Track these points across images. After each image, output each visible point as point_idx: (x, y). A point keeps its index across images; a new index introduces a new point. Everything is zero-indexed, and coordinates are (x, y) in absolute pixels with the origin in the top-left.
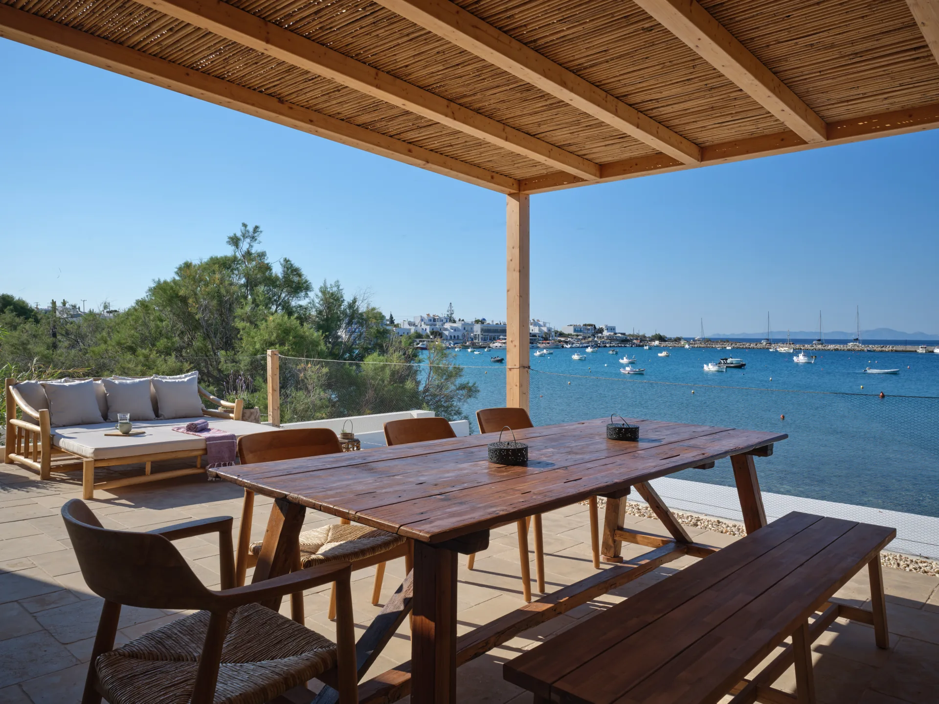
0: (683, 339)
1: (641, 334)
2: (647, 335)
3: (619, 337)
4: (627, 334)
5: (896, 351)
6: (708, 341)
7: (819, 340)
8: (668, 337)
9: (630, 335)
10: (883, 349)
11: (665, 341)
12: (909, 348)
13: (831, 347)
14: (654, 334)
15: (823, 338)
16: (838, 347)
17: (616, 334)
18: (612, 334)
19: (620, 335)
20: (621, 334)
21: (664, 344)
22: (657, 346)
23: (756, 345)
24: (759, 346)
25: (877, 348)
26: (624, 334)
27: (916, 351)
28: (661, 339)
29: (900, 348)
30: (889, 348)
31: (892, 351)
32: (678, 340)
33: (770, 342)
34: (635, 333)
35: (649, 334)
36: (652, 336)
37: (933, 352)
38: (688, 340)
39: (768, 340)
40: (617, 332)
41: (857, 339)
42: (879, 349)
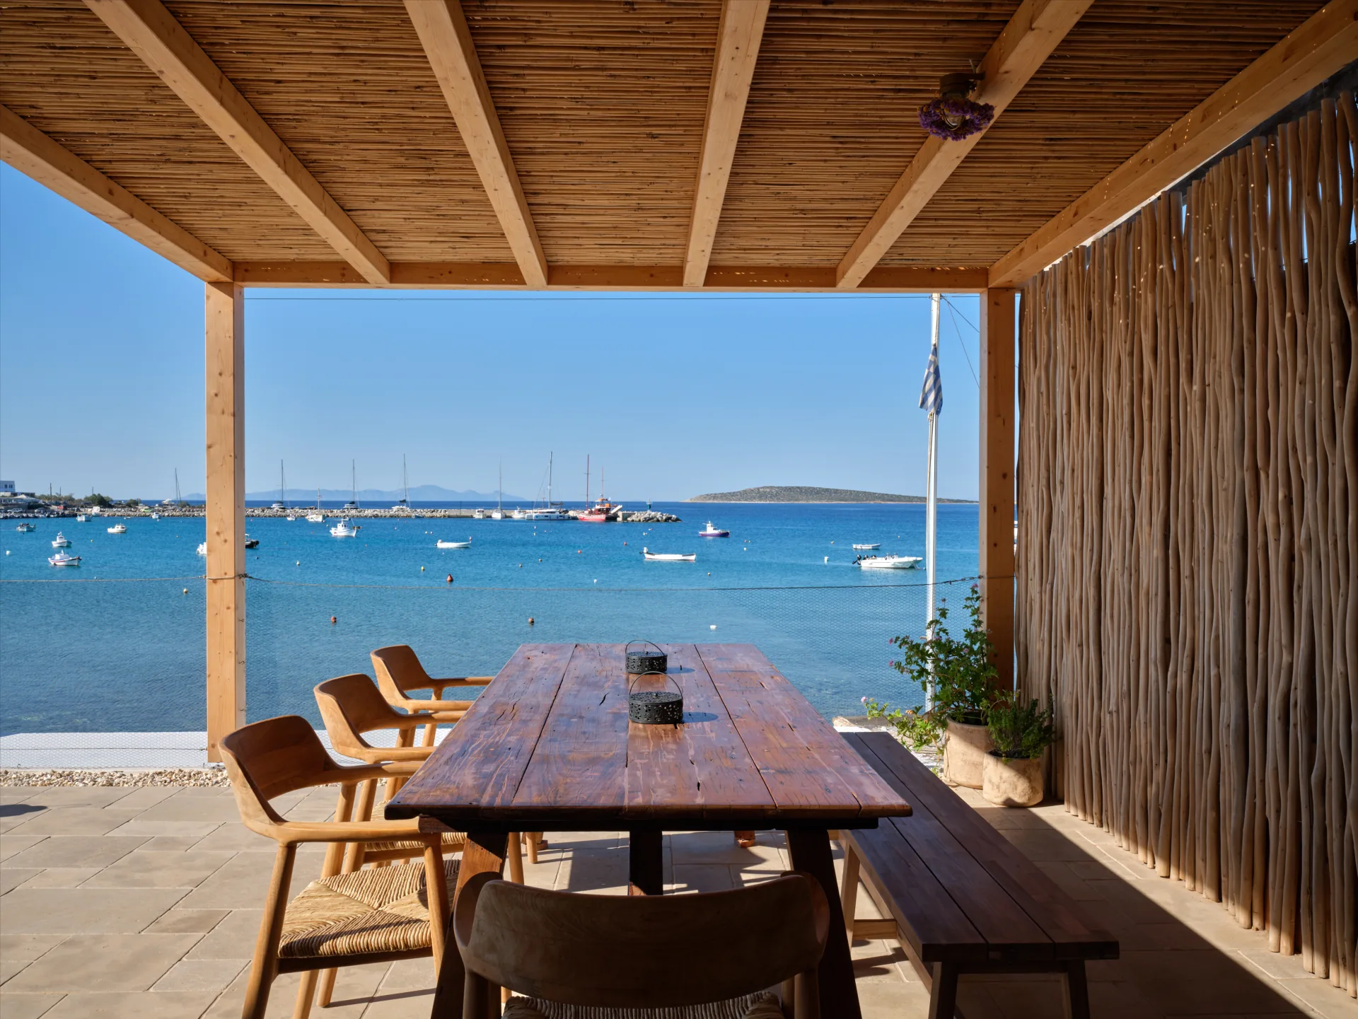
0: (141, 502)
1: (65, 494)
2: (76, 497)
3: (22, 500)
4: (38, 494)
5: (449, 517)
6: (184, 506)
7: (353, 503)
8: (114, 499)
9: (42, 497)
10: (434, 514)
11: (111, 507)
12: (464, 512)
13: (369, 512)
14: (89, 494)
15: (357, 499)
16: (378, 512)
17: (15, 494)
18: (8, 494)
19: (24, 497)
20: (27, 494)
21: (108, 512)
22: (97, 516)
23: (263, 511)
24: (267, 512)
25: (426, 513)
26: (32, 495)
27: (472, 517)
28: (104, 503)
29: (454, 512)
30: (440, 513)
31: (444, 516)
32: (133, 504)
33: (284, 505)
34: (54, 494)
35: (79, 495)
36: (86, 498)
37: (490, 517)
38: (150, 504)
39: (281, 503)
40: (17, 490)
41: (404, 501)
42: (429, 514)
